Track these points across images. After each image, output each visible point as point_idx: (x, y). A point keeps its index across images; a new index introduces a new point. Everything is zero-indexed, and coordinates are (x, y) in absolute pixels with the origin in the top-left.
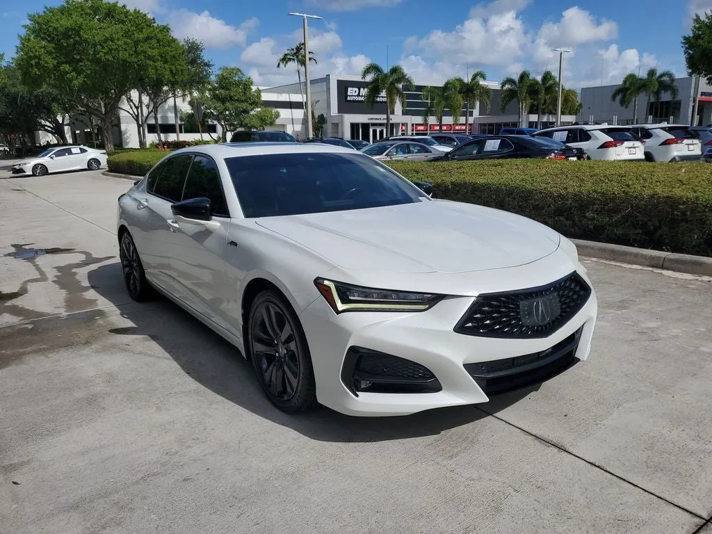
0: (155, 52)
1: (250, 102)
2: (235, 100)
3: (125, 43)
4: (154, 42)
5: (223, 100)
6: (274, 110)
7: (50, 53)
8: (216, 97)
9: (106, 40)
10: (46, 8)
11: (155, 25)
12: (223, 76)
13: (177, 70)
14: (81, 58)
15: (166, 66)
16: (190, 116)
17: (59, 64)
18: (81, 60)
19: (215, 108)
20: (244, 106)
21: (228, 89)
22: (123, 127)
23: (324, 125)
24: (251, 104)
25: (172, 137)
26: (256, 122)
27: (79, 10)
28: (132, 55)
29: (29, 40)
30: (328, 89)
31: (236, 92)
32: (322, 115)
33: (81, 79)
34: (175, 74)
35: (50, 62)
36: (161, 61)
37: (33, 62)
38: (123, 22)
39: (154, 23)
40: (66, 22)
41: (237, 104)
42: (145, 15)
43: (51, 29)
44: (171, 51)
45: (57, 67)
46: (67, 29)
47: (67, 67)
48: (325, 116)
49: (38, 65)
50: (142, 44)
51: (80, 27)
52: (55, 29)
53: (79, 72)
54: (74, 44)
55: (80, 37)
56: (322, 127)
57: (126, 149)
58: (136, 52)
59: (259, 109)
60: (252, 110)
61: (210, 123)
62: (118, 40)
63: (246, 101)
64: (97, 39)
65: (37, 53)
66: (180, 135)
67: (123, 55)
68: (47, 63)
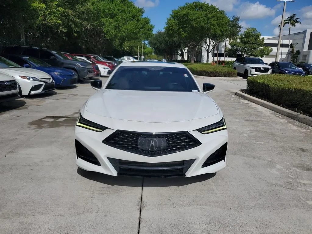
0: (215, 22)
1: (258, 44)
2: (250, 43)
3: (204, 19)
4: (216, 18)
5: (245, 43)
6: (270, 48)
7: (176, 24)
8: (242, 42)
9: (197, 18)
10: (179, 7)
11: (219, 11)
12: (247, 32)
13: (224, 30)
14: (187, 26)
15: (219, 28)
16: (230, 50)
17: (179, 28)
18: (187, 27)
19: (241, 47)
20: (254, 46)
21: (249, 38)
22: (203, 54)
23: (298, 56)
24: (258, 45)
25: (222, 59)
26: (259, 53)
27: (190, 7)
28: (206, 24)
29: (170, 20)
30: (305, 37)
31: (252, 39)
32: (299, 50)
33: (185, 34)
34: (223, 32)
35: (176, 28)
36: (217, 26)
37: (170, 28)
38: (205, 10)
39: (218, 10)
40: (184, 12)
41: (251, 45)
42: (215, 7)
43: (178, 15)
44: (222, 22)
45: (178, 30)
46: (184, 15)
47: (181, 30)
48: (300, 51)
49: (172, 29)
50: (211, 19)
51: (188, 14)
52: (180, 15)
53: (185, 31)
54: (185, 21)
55: (187, 18)
56: (297, 57)
57: (202, 63)
58: (207, 22)
59: (262, 48)
60: (258, 48)
61: (238, 53)
62: (201, 18)
63: (256, 43)
64: (193, 18)
65: (172, 25)
66: (226, 58)
67: (202, 24)
68: (175, 28)
